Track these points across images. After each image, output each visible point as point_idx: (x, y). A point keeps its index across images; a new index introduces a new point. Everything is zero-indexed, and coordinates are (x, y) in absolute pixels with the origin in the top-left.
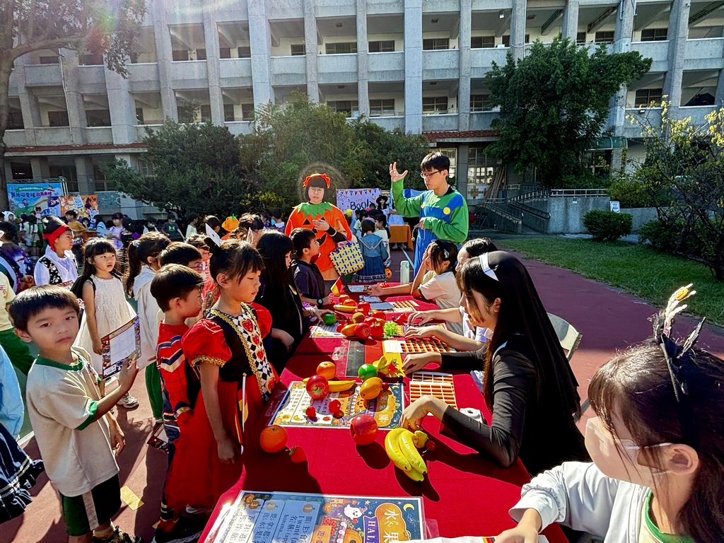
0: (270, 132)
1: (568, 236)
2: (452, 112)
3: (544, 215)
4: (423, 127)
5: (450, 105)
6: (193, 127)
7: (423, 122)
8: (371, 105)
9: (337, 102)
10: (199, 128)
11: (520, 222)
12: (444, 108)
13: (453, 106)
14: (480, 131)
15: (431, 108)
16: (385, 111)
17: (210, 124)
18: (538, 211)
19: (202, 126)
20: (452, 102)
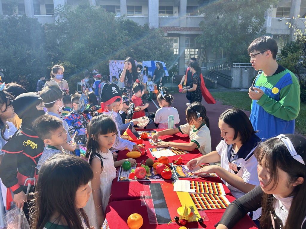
0: (66, 23)
1: (242, 90)
2: (176, 16)
3: (229, 78)
4: (159, 24)
5: (174, 11)
6: (14, 17)
7: (159, 21)
8: (127, 9)
9: (107, 6)
10: (17, 18)
11: (216, 82)
12: (171, 13)
13: (176, 12)
14: (192, 28)
15: (164, 12)
16: (137, 13)
17: (25, 16)
18: (226, 75)
19: (20, 17)
20: (175, 10)
